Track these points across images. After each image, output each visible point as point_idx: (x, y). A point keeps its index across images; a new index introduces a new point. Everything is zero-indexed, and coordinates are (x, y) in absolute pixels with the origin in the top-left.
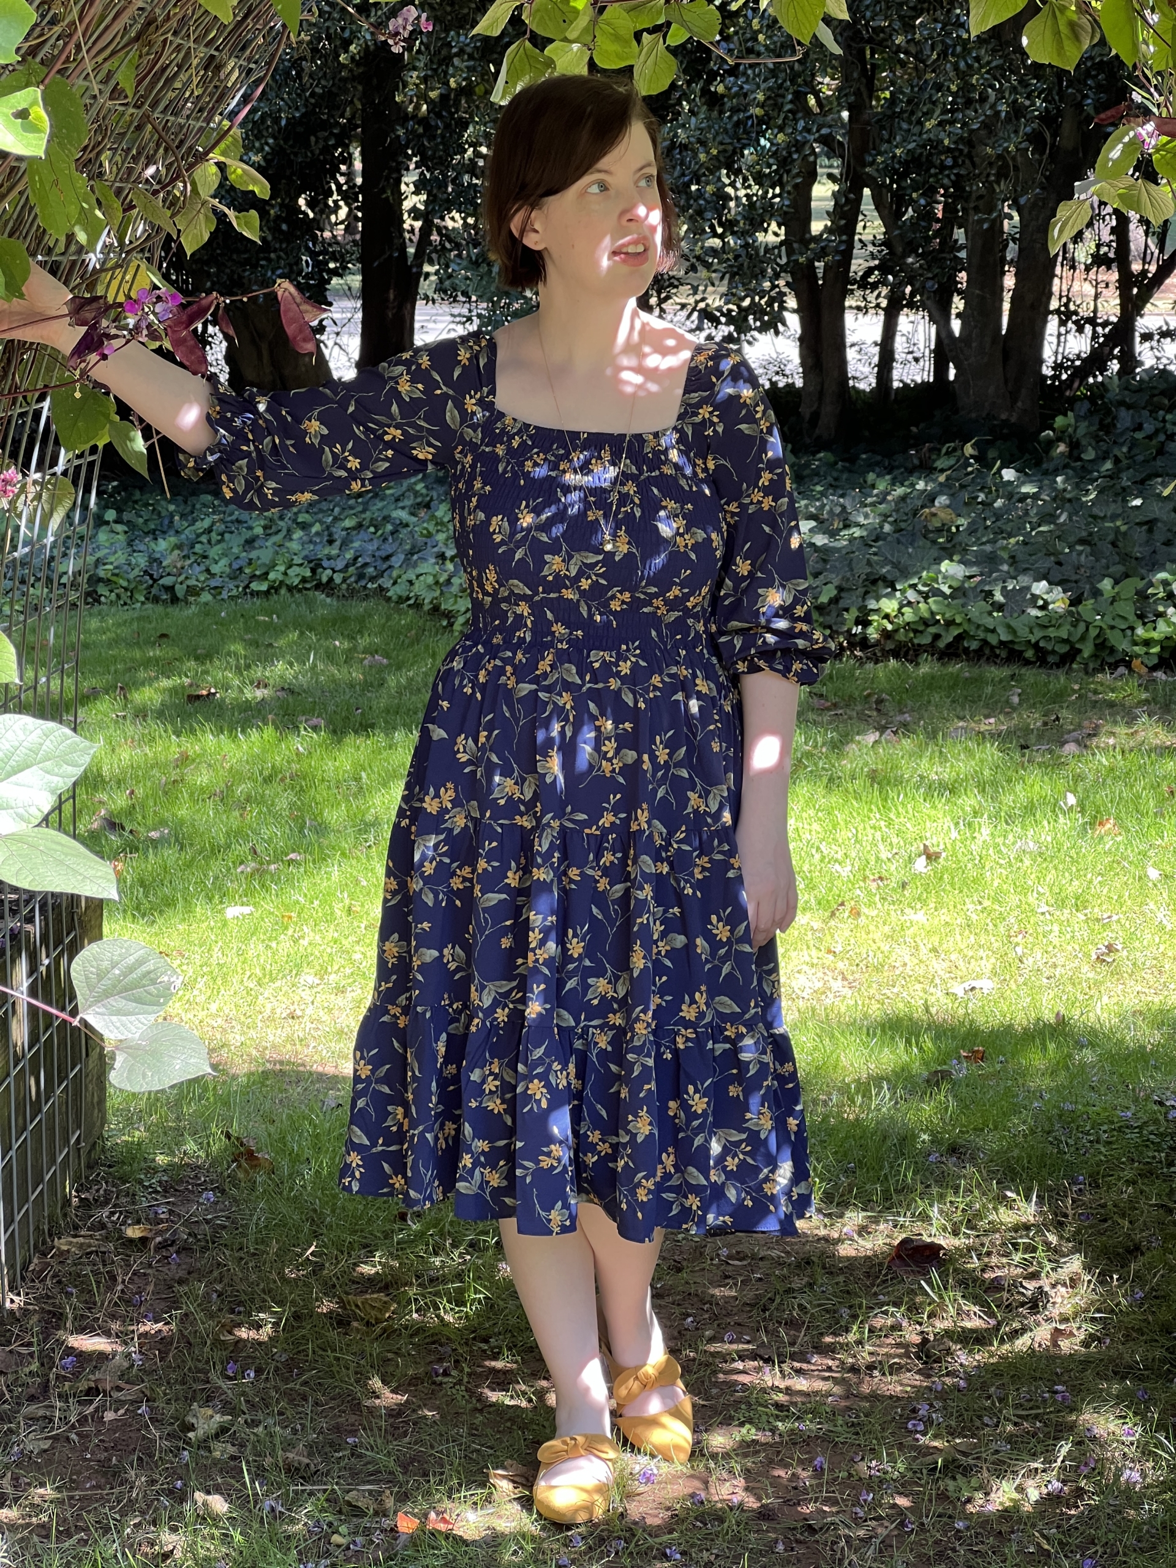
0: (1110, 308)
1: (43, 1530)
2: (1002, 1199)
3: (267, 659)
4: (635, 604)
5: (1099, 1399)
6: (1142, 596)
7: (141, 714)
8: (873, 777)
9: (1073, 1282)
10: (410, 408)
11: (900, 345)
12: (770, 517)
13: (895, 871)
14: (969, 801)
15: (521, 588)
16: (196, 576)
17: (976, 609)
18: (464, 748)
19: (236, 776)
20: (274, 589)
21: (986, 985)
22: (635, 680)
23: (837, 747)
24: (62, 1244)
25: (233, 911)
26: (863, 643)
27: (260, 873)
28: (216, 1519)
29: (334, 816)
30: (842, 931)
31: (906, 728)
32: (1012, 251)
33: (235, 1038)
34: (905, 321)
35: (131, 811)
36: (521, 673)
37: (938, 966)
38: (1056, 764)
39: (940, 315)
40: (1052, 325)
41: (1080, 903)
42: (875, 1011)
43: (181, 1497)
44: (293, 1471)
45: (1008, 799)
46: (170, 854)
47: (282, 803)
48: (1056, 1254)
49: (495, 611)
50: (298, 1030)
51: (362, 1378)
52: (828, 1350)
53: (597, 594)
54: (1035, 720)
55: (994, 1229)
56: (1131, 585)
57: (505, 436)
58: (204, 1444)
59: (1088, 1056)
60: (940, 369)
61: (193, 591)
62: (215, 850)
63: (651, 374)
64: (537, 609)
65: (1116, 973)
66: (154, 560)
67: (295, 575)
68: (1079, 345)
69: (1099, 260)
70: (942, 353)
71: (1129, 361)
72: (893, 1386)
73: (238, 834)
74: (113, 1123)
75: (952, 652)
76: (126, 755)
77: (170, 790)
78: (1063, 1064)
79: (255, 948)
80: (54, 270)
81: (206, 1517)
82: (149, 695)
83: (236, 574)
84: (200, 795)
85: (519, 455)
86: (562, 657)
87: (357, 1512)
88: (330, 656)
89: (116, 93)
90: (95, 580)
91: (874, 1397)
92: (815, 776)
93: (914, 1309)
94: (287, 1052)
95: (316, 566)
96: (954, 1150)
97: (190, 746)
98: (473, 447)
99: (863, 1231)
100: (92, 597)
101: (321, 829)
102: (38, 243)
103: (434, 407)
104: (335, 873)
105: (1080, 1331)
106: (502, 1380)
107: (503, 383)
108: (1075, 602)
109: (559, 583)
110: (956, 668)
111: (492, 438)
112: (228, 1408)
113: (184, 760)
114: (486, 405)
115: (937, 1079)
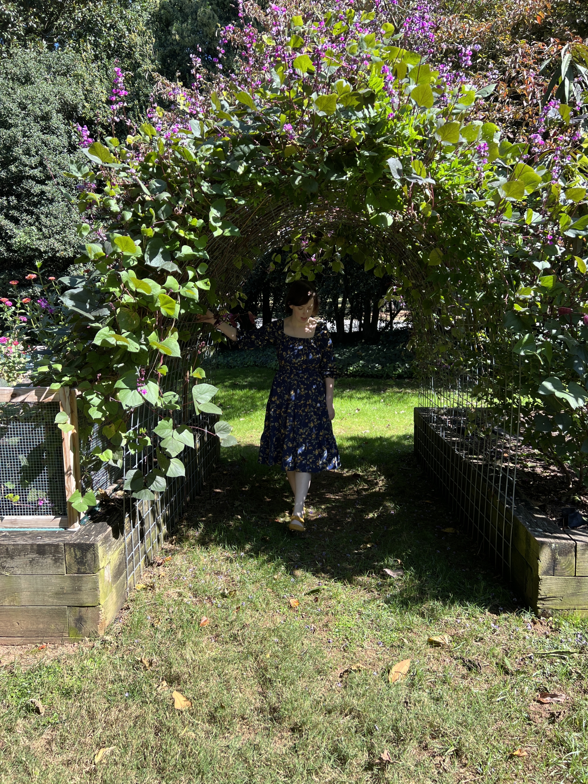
0: (389, 318)
1: (210, 521)
2: (370, 467)
3: (247, 378)
4: (307, 367)
5: (387, 500)
6: (394, 366)
7: (226, 387)
8: (348, 397)
9: (383, 480)
10: (269, 333)
11: (353, 325)
12: (329, 352)
13: (353, 413)
14: (365, 400)
15: (288, 364)
16: (235, 364)
17: (366, 369)
18: (279, 390)
19: (242, 397)
20: (248, 366)
21: (368, 431)
22: (307, 379)
23: (342, 392)
24: (213, 474)
25: (241, 419)
26: (347, 374)
27: (246, 413)
28: (239, 519)
29: (258, 404)
30: (343, 422)
31: (354, 389)
32: (372, 309)
33: (242, 440)
34: (354, 321)
35: (224, 403)
36: (288, 378)
37: (360, 428)
38: (379, 394)
39: (360, 320)
40: (379, 321)
41: (384, 418)
42: (349, 436)
43: (233, 516)
44: (252, 512)
45: (371, 400)
46: (231, 410)
47: (250, 401)
48: (380, 476)
49: (284, 367)
50: (253, 439)
51: (263, 496)
52: (341, 492)
53: (301, 365)
54: (376, 387)
55: (369, 472)
56: (392, 365)
57: (285, 338)
58: (237, 507)
59: (385, 443)
60: (360, 329)
61: (235, 367)
62: (238, 409)
63: (310, 329)
64: (291, 368)
65: (390, 429)
66: (228, 361)
67: (252, 363)
68: (383, 325)
69: (386, 311)
70: (361, 326)
71: (392, 327)
72: (352, 497)
73: (243, 406)
74: (222, 454)
75: (362, 376)
76: (223, 394)
77: (231, 399)
78: (381, 444)
79: (245, 425)
80: (211, 311)
81: (238, 519)
82: (226, 384)
83: (242, 364)
84: (236, 400)
85: (288, 341)
86: (295, 375)
87: (263, 518)
88: (258, 377)
89: (222, 281)
90: (218, 365)
91: (349, 499)
92: (339, 397)
93: (356, 485)
94: (250, 443)
95: (255, 362)
96: (363, 458)
97: (234, 392)
98: (280, 340)
99: (347, 472)
100: (218, 367)
101: (257, 406)
102: (209, 306)
103: (273, 333)
104: (258, 413)
105: (384, 488)
106: (287, 497)
107: (285, 329)
108: (383, 367)
109: (295, 363)
110: (363, 379)
111: (284, 339)
112: (241, 501)
113: (233, 394)
114: (282, 333)
115: (359, 447)
